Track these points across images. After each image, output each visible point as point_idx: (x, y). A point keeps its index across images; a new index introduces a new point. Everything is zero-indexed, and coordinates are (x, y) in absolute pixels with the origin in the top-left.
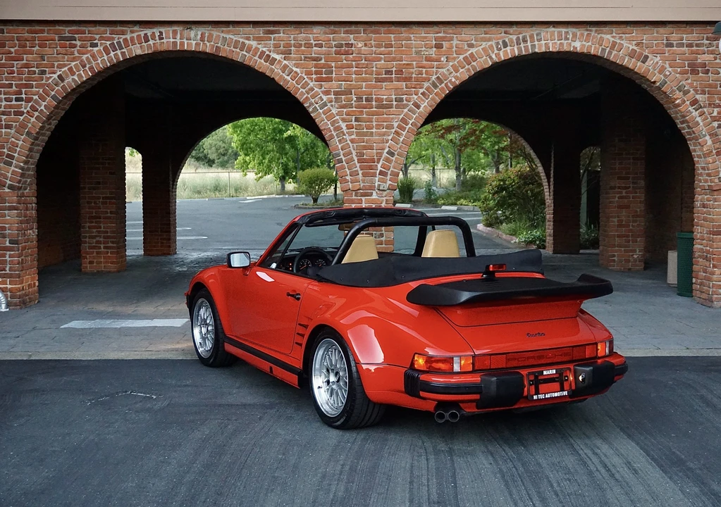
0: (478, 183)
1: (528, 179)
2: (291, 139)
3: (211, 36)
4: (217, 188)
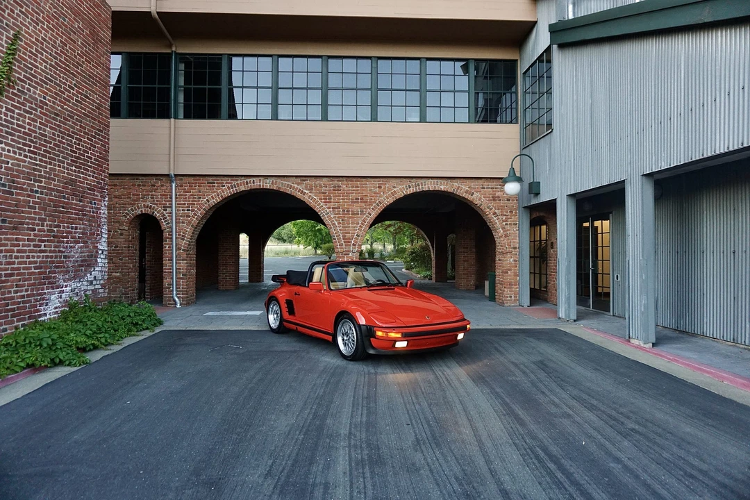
0: (403, 250)
1: (425, 248)
2: (320, 230)
3: (276, 182)
4: (286, 252)
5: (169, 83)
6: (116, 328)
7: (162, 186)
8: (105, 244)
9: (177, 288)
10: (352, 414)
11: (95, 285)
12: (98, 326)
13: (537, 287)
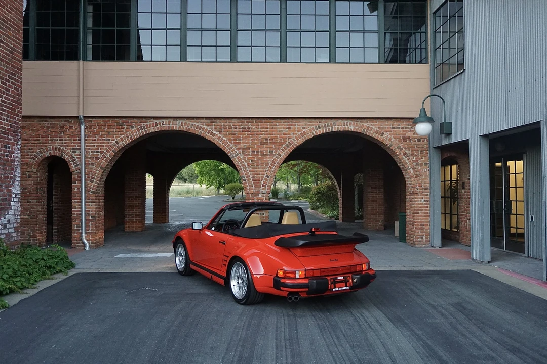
0: (308, 190)
1: (331, 188)
2: (222, 170)
3: (186, 123)
4: (188, 192)
5: (77, 24)
6: (31, 272)
7: (71, 128)
8: (18, 188)
9: (86, 230)
10: (276, 356)
11: (8, 229)
12: (13, 269)
13: (448, 228)
